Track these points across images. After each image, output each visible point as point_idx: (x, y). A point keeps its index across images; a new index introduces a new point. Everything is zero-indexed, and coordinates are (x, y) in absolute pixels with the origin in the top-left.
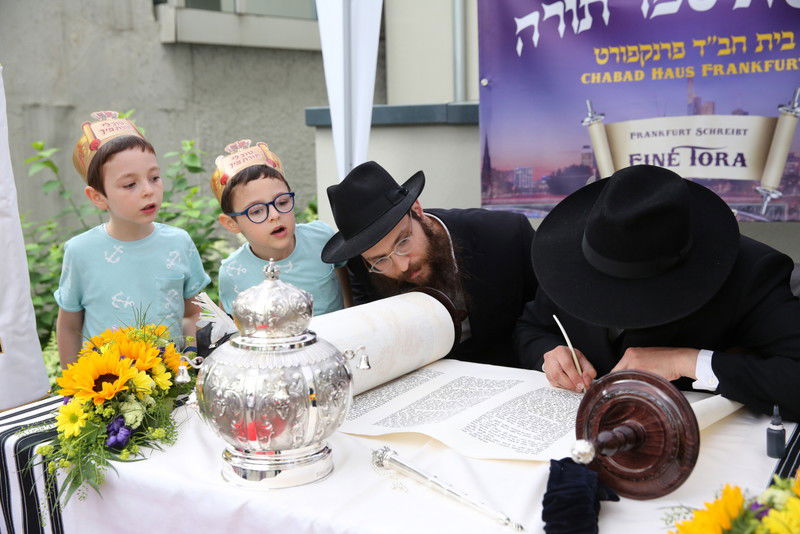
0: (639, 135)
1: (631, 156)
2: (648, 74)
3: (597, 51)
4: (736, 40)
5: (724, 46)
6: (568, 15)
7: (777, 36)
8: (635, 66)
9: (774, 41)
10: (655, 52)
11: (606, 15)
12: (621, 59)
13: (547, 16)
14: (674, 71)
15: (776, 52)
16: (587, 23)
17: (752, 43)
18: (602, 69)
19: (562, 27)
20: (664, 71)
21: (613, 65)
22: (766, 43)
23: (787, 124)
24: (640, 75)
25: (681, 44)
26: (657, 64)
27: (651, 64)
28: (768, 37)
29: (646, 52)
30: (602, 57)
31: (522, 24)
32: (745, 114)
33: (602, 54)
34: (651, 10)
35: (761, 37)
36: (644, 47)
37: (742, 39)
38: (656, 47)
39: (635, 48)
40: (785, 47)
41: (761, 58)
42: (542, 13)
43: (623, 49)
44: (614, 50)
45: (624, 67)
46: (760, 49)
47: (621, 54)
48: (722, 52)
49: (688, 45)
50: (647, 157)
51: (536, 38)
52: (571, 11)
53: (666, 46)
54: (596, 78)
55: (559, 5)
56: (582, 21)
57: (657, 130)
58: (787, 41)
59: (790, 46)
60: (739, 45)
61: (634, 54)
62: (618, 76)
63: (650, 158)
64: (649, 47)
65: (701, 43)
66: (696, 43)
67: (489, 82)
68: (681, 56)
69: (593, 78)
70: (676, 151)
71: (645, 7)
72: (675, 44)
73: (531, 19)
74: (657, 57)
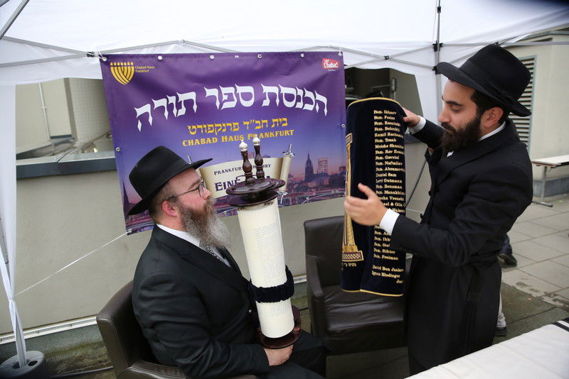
0: (219, 172)
1: (216, 184)
2: (220, 139)
3: (189, 127)
4: (263, 121)
5: (258, 125)
6: (170, 107)
7: (280, 120)
8: (212, 135)
9: (279, 122)
10: (223, 128)
11: (195, 107)
12: (204, 131)
13: (156, 107)
14: (233, 137)
15: (280, 128)
16: (182, 111)
17: (270, 123)
18: (194, 138)
19: (166, 114)
20: (228, 137)
21: (200, 135)
22: (276, 123)
23: (287, 160)
24: (215, 140)
25: (237, 124)
26: (224, 134)
27: (221, 134)
28: (277, 120)
29: (219, 128)
30: (193, 130)
31: (140, 111)
32: (269, 157)
33: (193, 129)
34: (221, 105)
35: (274, 120)
36: (216, 125)
37: (266, 121)
38: (224, 125)
39: (212, 126)
40: (284, 125)
41: (274, 130)
42: (153, 105)
43: (205, 126)
44: (199, 127)
45: (206, 136)
46: (273, 126)
47: (204, 129)
48: (257, 128)
49: (241, 124)
50: (224, 183)
51: (150, 120)
52: (172, 104)
53: (230, 124)
54: (191, 143)
55: (165, 100)
56: (180, 110)
57: (227, 169)
58: (284, 122)
59: (285, 125)
60: (265, 124)
61: (211, 129)
62: (203, 141)
63: (227, 184)
64: (220, 125)
65: (247, 123)
66: (245, 123)
67: (121, 149)
68: (237, 130)
69: (189, 143)
70: (238, 178)
71: (218, 104)
72: (234, 124)
73: (146, 108)
74: (224, 130)
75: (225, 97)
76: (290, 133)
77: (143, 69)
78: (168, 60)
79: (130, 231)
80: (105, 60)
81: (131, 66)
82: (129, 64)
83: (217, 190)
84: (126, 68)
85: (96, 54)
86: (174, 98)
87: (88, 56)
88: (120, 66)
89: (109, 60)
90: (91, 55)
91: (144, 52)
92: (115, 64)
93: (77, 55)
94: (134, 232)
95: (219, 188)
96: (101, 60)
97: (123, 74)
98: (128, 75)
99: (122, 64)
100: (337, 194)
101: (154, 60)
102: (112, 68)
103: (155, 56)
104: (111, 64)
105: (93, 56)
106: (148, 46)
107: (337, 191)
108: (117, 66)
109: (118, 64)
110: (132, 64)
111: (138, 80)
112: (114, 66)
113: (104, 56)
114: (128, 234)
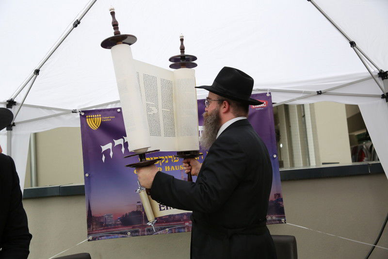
2: (164, 169)
6: (126, 144)
10: (166, 160)
13: (115, 145)
14: (175, 167)
19: (123, 150)
20: (170, 167)
26: (167, 165)
27: (164, 165)
31: (104, 148)
38: (166, 157)
42: (113, 143)
51: (111, 154)
55: (122, 140)
64: (163, 158)
67: (89, 175)
68: (177, 161)
73: (109, 146)
74: (167, 162)
77: (107, 119)
79: (90, 238)
80: (83, 114)
81: (99, 117)
82: (98, 116)
83: (161, 210)
85: (78, 111)
87: (73, 112)
88: (92, 117)
89: (86, 114)
90: (74, 112)
91: (109, 107)
92: (89, 116)
93: (66, 112)
94: (94, 239)
95: (162, 208)
96: (80, 114)
97: (94, 123)
98: (98, 123)
99: (94, 116)
101: (115, 112)
102: (87, 119)
103: (115, 109)
104: (87, 117)
105: (76, 112)
106: (112, 103)
108: (90, 118)
109: (91, 116)
110: (100, 115)
111: (104, 126)
112: (88, 118)
113: (82, 111)
114: (89, 240)
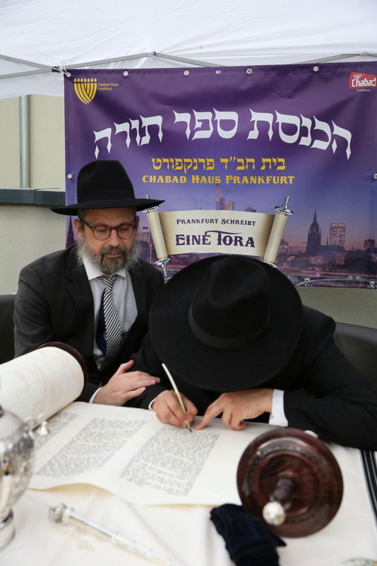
0: (183, 221)
1: (177, 236)
2: (189, 179)
3: (153, 160)
4: (248, 160)
5: (240, 164)
6: (133, 132)
7: (274, 160)
8: (180, 173)
9: (273, 163)
10: (194, 164)
11: (160, 135)
12: (171, 167)
13: (117, 132)
14: (207, 178)
15: (272, 171)
16: (146, 140)
17: (259, 164)
18: (157, 173)
19: (128, 141)
20: (200, 178)
21: (165, 171)
22: (267, 164)
23: (281, 219)
24: (183, 179)
25: (212, 160)
26: (195, 173)
27: (191, 172)
28: (269, 160)
29: (188, 164)
30: (158, 164)
31: (99, 135)
32: (254, 211)
33: (157, 163)
34: (192, 135)
35: (264, 160)
36: (186, 160)
37: (253, 160)
38: (195, 160)
39: (180, 160)
40: (279, 168)
41: (265, 174)
42: (114, 129)
43: (172, 160)
44: (165, 160)
45: (173, 173)
46: (263, 168)
47: (171, 164)
48: (239, 168)
49: (217, 161)
50: (188, 237)
51: (109, 146)
52: (135, 129)
53: (202, 160)
54: (153, 179)
55: (127, 124)
56: (143, 138)
57: (195, 218)
58: (281, 164)
59: (283, 168)
60: (250, 164)
61: (180, 165)
62: (168, 179)
63: (191, 238)
64: (190, 160)
65: (226, 161)
66: (223, 160)
67: (73, 177)
68: (212, 168)
69: (151, 179)
70: (208, 234)
71: (188, 132)
72: (209, 160)
73: (106, 133)
74: (195, 168)
75: (198, 125)
76: (288, 180)
77: (106, 87)
78: (134, 76)
80: (69, 75)
81: (94, 82)
83: (178, 244)
84: (88, 84)
85: (61, 69)
86: (137, 122)
87: (53, 71)
88: (84, 82)
89: (73, 75)
90: (55, 70)
91: (111, 67)
92: (79, 80)
93: (43, 70)
95: (181, 241)
96: (65, 76)
97: (85, 92)
98: (91, 92)
99: (86, 80)
100: (358, 282)
101: (119, 77)
102: (75, 85)
103: (120, 71)
104: (75, 80)
105: (58, 71)
106: (115, 60)
107: (358, 278)
108: (80, 82)
109: (82, 80)
110: (95, 80)
111: (100, 99)
112: (77, 83)
113: (68, 71)
